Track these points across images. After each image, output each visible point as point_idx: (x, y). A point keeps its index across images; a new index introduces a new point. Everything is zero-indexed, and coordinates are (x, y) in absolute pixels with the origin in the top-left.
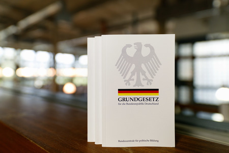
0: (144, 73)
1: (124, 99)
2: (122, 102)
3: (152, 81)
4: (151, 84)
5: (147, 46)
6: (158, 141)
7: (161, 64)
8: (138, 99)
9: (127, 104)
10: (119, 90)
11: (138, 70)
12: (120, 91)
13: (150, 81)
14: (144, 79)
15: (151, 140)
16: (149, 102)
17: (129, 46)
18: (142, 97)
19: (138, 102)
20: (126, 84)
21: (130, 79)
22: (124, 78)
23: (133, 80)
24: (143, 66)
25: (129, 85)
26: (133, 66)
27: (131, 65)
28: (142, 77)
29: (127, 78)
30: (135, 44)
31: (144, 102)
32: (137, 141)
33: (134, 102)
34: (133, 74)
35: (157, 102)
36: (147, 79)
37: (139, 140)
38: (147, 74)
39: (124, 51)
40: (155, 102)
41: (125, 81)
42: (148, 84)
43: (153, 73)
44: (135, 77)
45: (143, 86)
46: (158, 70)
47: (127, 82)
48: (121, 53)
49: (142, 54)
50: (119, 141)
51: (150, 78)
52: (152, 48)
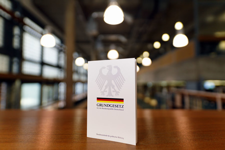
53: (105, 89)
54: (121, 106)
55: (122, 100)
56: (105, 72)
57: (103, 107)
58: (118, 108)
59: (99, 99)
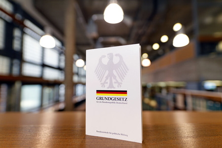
53: (106, 80)
54: (124, 99)
55: (125, 92)
56: (105, 61)
57: (104, 101)
58: (121, 102)
59: (98, 92)
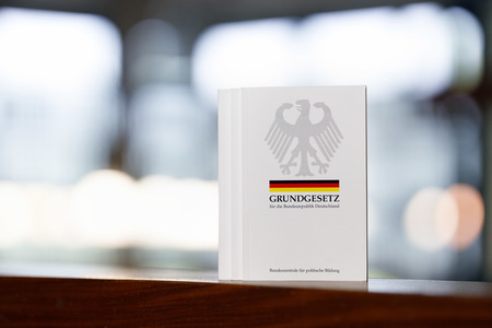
0: (313, 153)
1: (279, 199)
2: (276, 203)
3: (328, 166)
4: (325, 171)
5: (318, 105)
6: (338, 271)
7: (342, 137)
8: (304, 198)
9: (285, 206)
10: (271, 182)
11: (304, 148)
12: (274, 184)
13: (324, 167)
14: (313, 164)
15: (326, 270)
16: (322, 203)
17: (289, 106)
18: (311, 194)
19: (304, 203)
20: (283, 172)
21: (290, 163)
22: (280, 161)
23: (295, 164)
24: (312, 141)
25: (289, 173)
26: (296, 141)
27: (291, 140)
28: (310, 160)
29: (285, 162)
30: (297, 102)
31: (314, 203)
32: (302, 271)
33: (297, 203)
34: (295, 154)
35: (336, 203)
36: (319, 162)
37: (305, 269)
38: (320, 154)
39: (279, 114)
40: (333, 203)
41: (281, 166)
42: (320, 172)
43: (329, 153)
44: (298, 160)
45: (312, 175)
46: (337, 147)
47: (285, 168)
48: (274, 118)
49: (310, 118)
50: (271, 270)
51: (324, 161)
52: (327, 110)
